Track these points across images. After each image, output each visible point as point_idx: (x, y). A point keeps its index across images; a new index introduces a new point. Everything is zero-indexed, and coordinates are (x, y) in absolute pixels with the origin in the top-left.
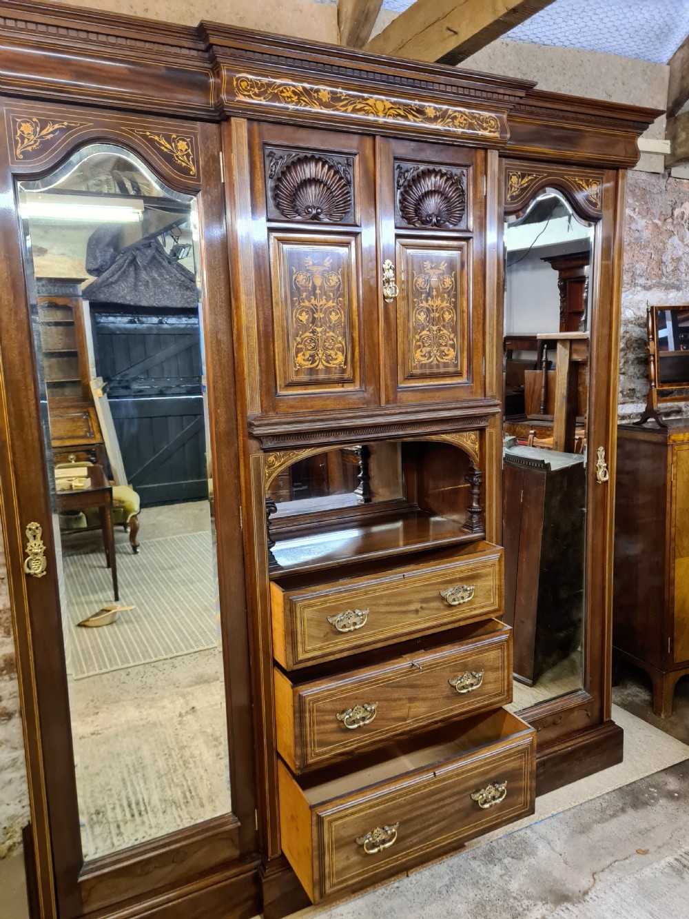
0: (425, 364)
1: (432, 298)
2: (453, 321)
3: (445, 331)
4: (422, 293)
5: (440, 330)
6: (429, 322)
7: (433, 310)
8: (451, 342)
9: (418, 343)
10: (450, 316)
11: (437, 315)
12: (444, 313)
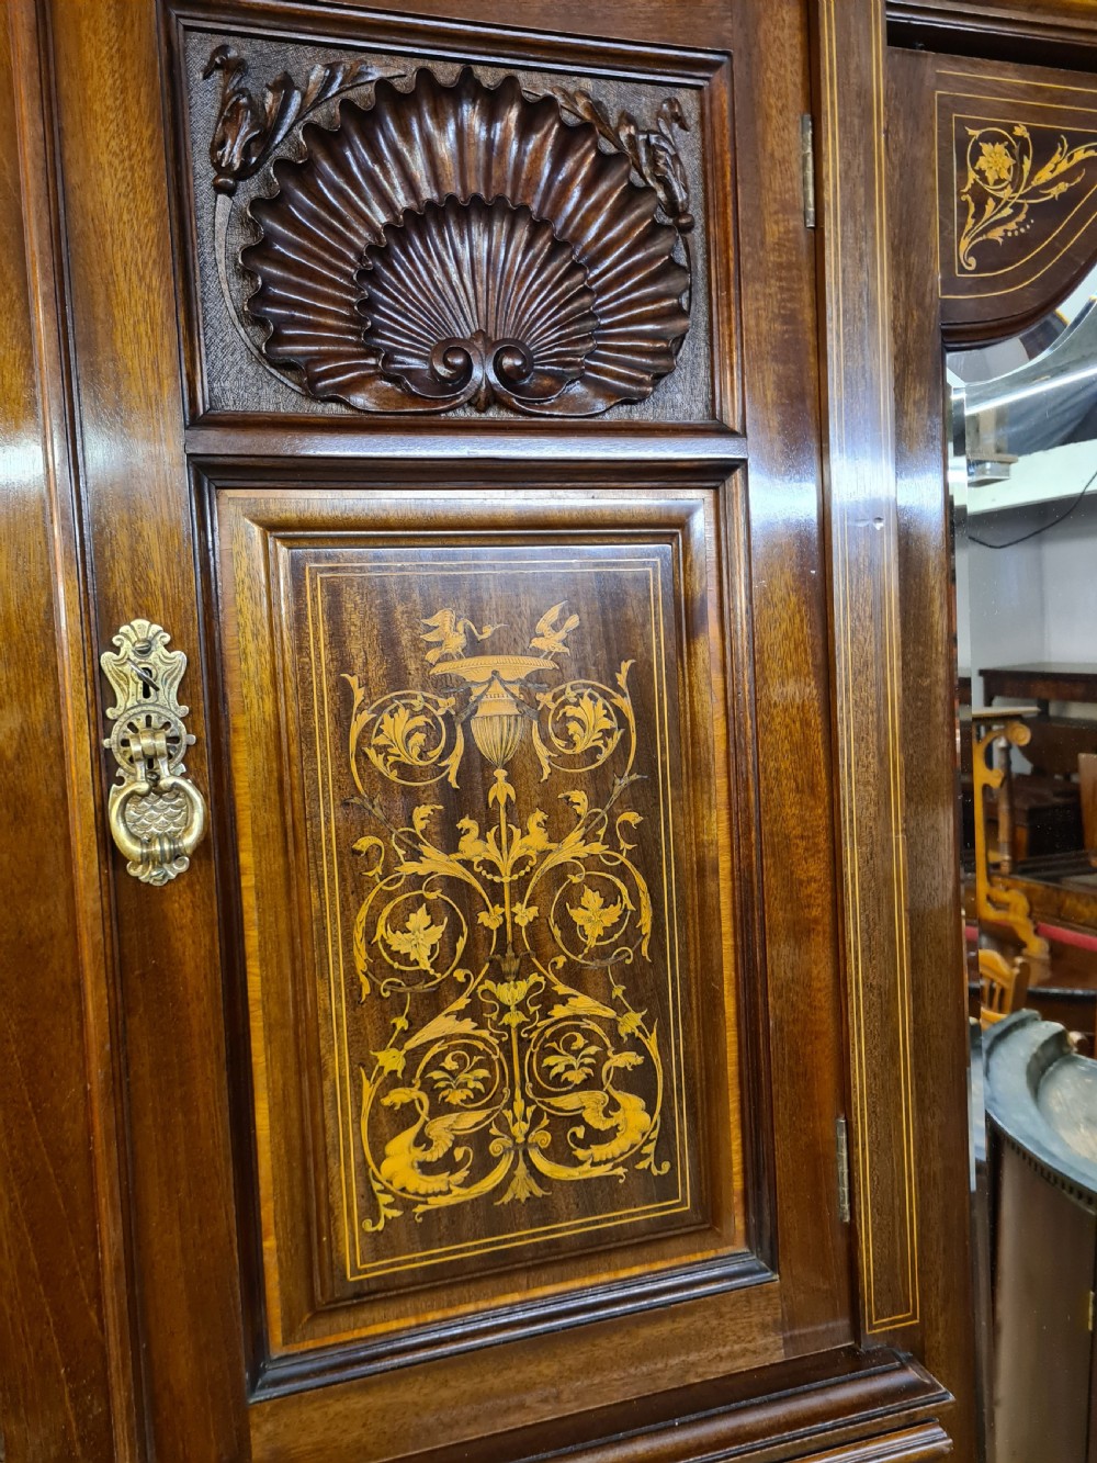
0: (455, 1210)
1: (487, 821)
2: (632, 936)
3: (583, 1004)
4: (413, 798)
5: (547, 999)
6: (469, 961)
7: (496, 893)
8: (629, 1059)
9: (399, 1097)
10: (614, 913)
11: (525, 915)
12: (572, 897)
